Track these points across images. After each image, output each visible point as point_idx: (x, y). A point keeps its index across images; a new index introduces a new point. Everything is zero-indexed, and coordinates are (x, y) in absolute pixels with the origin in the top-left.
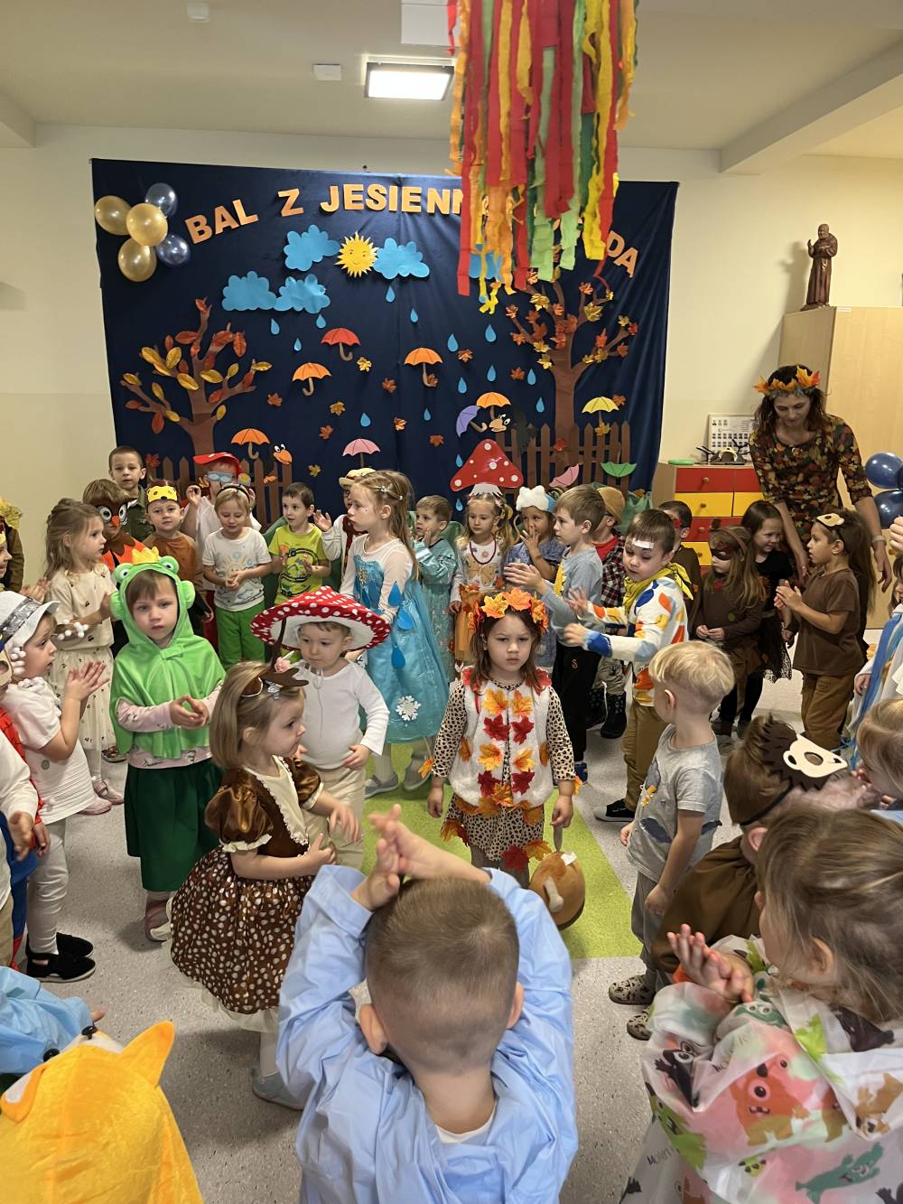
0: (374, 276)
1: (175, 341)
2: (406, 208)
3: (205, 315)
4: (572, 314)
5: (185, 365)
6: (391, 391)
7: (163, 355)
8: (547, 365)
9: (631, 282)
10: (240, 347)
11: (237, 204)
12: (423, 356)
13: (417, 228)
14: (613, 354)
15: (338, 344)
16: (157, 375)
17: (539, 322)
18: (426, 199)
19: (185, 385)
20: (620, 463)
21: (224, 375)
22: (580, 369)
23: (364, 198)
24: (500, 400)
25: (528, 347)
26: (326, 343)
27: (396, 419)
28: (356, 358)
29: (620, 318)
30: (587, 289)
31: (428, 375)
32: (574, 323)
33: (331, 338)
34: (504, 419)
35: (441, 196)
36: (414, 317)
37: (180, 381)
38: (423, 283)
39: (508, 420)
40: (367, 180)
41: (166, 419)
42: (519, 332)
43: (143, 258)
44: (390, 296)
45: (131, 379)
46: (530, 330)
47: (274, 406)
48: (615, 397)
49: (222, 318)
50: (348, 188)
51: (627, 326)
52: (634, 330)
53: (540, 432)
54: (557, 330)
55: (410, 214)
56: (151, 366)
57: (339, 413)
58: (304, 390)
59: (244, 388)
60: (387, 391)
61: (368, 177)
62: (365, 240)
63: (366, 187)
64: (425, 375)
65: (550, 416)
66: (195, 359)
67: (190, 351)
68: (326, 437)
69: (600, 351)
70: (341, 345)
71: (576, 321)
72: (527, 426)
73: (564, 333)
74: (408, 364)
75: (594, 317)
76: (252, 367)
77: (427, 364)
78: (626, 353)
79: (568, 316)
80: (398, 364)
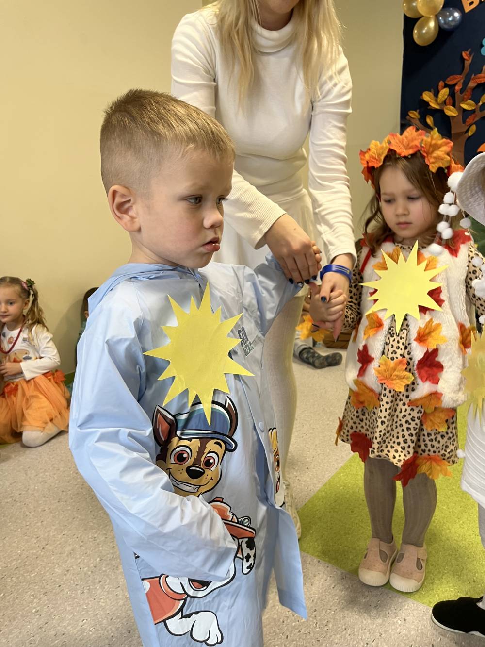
1: (445, 84)
3: (468, 62)
5: (450, 100)
7: (436, 95)
16: (431, 109)
19: (448, 113)
21: (477, 102)
37: (446, 111)
43: (429, 28)
45: (413, 114)
56: (427, 104)
66: (458, 94)
67: (454, 89)
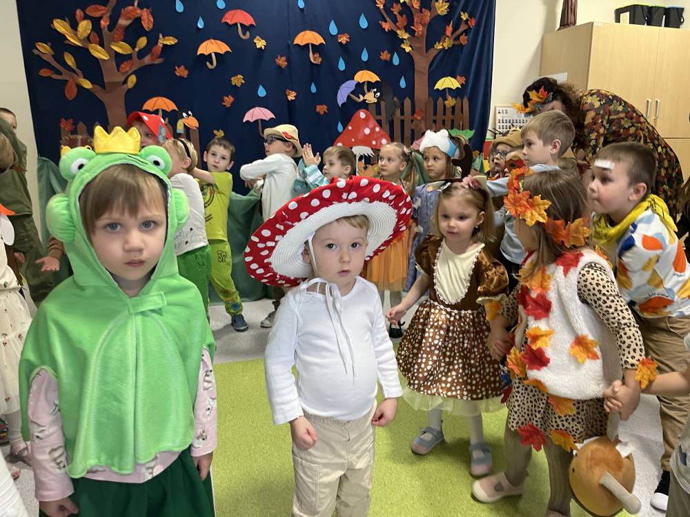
1: (85, 14)
4: (425, 8)
5: (95, 37)
6: (283, 67)
7: (74, 26)
8: (408, 49)
10: (148, 22)
12: (308, 37)
14: (457, 43)
15: (236, 24)
16: (70, 45)
17: (401, 13)
19: (96, 54)
20: (462, 129)
21: (133, 47)
22: (432, 53)
24: (374, 78)
25: (393, 34)
26: (227, 23)
27: (288, 91)
28: (252, 37)
29: (462, 13)
31: (314, 54)
32: (427, 16)
33: (229, 18)
37: (92, 51)
39: (378, 94)
41: (80, 87)
42: (386, 21)
45: (44, 49)
46: (395, 21)
47: (181, 77)
48: (458, 77)
51: (467, 20)
52: (473, 23)
53: (403, 103)
54: (415, 21)
56: (63, 37)
57: (239, 85)
58: (208, 63)
59: (152, 61)
60: (279, 67)
64: (311, 54)
65: (410, 91)
66: (105, 31)
67: (100, 24)
68: (228, 105)
69: (447, 39)
70: (239, 25)
71: (429, 14)
72: (393, 99)
73: (420, 23)
74: (297, 45)
75: (443, 11)
76: (160, 41)
77: (312, 44)
78: (466, 42)
79: (423, 9)
80: (288, 44)
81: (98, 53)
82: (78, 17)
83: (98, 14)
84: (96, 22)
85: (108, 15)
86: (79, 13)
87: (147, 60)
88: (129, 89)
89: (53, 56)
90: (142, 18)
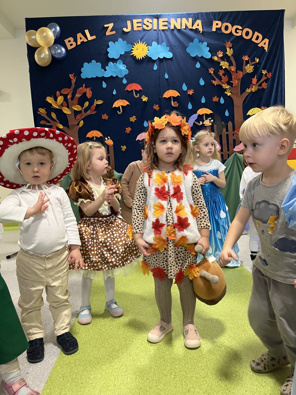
0: (148, 60)
1: (61, 93)
2: (161, 28)
3: (74, 81)
4: (239, 70)
5: (65, 103)
6: (157, 110)
7: (56, 99)
8: (229, 94)
9: (267, 54)
10: (89, 94)
11: (87, 32)
12: (171, 93)
13: (166, 36)
14: (260, 88)
15: (132, 90)
16: (53, 108)
17: (224, 75)
18: (170, 24)
19: (65, 112)
21: (82, 106)
22: (245, 95)
23: (142, 25)
24: (209, 112)
25: (220, 86)
26: (127, 90)
28: (141, 96)
29: (263, 70)
30: (246, 58)
31: (174, 101)
32: (241, 74)
33: (129, 88)
34: (210, 120)
35: (177, 21)
36: (167, 76)
37: (63, 111)
38: (170, 61)
39: (212, 121)
40: (143, 17)
41: (58, 128)
42: (215, 80)
43: (45, 55)
44: (155, 67)
45: (42, 111)
46: (220, 79)
47: (105, 120)
48: (262, 107)
49: (80, 82)
50: (135, 21)
51: (266, 74)
52: (270, 75)
53: (227, 125)
54: (233, 78)
55: (163, 30)
56: (51, 105)
57: (133, 121)
58: (118, 112)
59: (91, 113)
60: (155, 110)
61: (143, 16)
62: (143, 43)
63: (143, 20)
64: (172, 102)
65: (232, 117)
66: (70, 101)
67: (67, 97)
68: (128, 132)
69: (254, 86)
70: (134, 91)
71: (242, 73)
72: (221, 122)
73: (236, 79)
74: (165, 98)
75: (250, 70)
76: (95, 103)
77: (173, 97)
78: (266, 87)
79: (238, 71)
80: (160, 98)
81: (66, 111)
82: (57, 95)
83: (66, 93)
84: (65, 96)
85: (71, 93)
86: (58, 93)
87: (89, 112)
88: (80, 128)
89: (46, 114)
90: (87, 92)
